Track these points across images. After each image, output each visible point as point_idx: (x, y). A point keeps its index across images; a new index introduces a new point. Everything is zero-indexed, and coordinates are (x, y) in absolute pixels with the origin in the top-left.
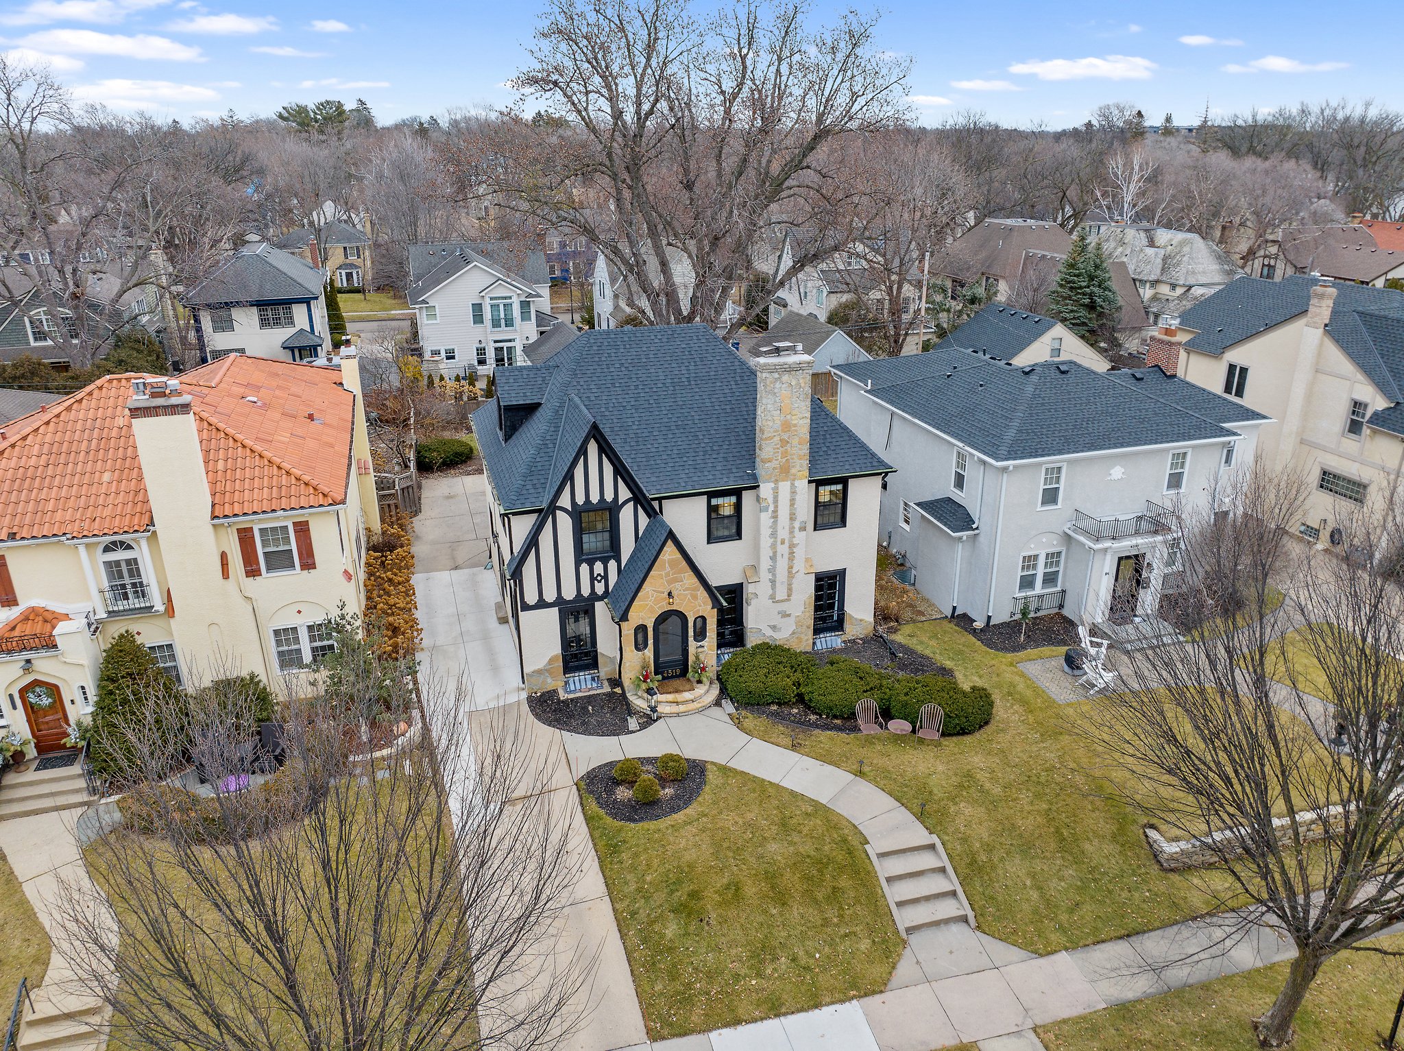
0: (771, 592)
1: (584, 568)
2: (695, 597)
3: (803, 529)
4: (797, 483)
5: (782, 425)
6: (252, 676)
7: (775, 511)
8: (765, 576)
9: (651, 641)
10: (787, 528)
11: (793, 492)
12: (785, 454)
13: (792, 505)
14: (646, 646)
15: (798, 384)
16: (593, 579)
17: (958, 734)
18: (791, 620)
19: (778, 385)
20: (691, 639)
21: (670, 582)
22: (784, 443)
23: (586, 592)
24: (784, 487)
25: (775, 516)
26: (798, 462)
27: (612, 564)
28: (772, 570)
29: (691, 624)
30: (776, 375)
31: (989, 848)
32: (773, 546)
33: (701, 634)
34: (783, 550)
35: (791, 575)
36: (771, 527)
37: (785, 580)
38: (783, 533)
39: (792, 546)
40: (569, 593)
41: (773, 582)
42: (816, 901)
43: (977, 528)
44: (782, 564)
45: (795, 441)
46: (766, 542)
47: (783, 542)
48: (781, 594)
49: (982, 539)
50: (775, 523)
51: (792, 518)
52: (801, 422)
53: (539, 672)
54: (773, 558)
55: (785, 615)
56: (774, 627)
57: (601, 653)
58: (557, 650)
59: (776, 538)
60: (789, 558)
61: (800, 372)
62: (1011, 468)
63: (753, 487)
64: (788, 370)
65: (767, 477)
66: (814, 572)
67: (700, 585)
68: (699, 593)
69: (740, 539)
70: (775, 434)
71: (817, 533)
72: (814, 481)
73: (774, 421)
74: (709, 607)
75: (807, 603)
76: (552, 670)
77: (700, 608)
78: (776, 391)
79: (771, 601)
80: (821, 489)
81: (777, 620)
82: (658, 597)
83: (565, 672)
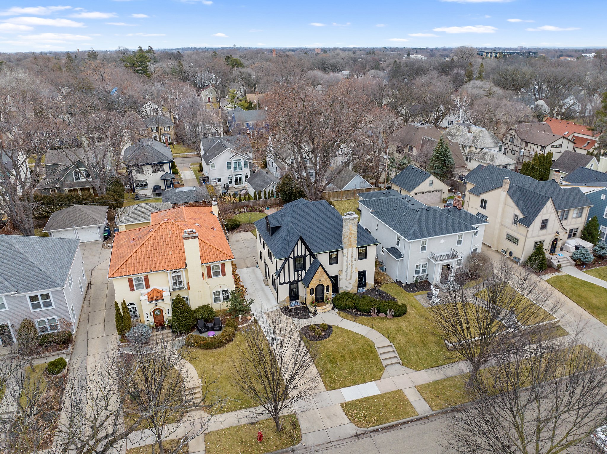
0: (346, 277)
1: (296, 273)
2: (326, 281)
3: (355, 260)
4: (353, 248)
5: (350, 233)
6: (208, 305)
8: (344, 273)
9: (314, 293)
10: (351, 260)
11: (352, 251)
12: (350, 241)
13: (352, 254)
14: (313, 294)
15: (354, 223)
16: (298, 276)
17: (398, 317)
18: (352, 285)
19: (349, 223)
20: (325, 292)
21: (320, 277)
22: (350, 238)
23: (296, 279)
24: (350, 250)
25: (347, 257)
26: (354, 243)
27: (304, 272)
28: (346, 272)
29: (325, 288)
30: (348, 221)
31: (405, 346)
32: (347, 265)
33: (328, 290)
34: (349, 266)
35: (351, 273)
37: (350, 274)
38: (349, 262)
39: (352, 265)
40: (292, 280)
41: (347, 275)
42: (363, 359)
43: (403, 258)
44: (349, 270)
45: (353, 237)
46: (345, 264)
47: (349, 264)
48: (349, 278)
49: (404, 260)
50: (347, 259)
51: (352, 257)
52: (355, 233)
53: (283, 301)
54: (347, 268)
55: (350, 284)
56: (347, 287)
57: (300, 295)
58: (288, 295)
59: (347, 263)
60: (351, 268)
61: (355, 220)
62: (412, 242)
63: (341, 250)
64: (351, 219)
65: (345, 247)
66: (358, 271)
67: (328, 277)
68: (327, 279)
69: (338, 264)
70: (348, 236)
71: (359, 261)
72: (358, 247)
73: (347, 232)
74: (330, 283)
75: (356, 280)
76: (287, 300)
77: (328, 283)
78: (348, 225)
79: (346, 280)
80: (360, 249)
81: (348, 285)
82: (317, 281)
83: (290, 301)
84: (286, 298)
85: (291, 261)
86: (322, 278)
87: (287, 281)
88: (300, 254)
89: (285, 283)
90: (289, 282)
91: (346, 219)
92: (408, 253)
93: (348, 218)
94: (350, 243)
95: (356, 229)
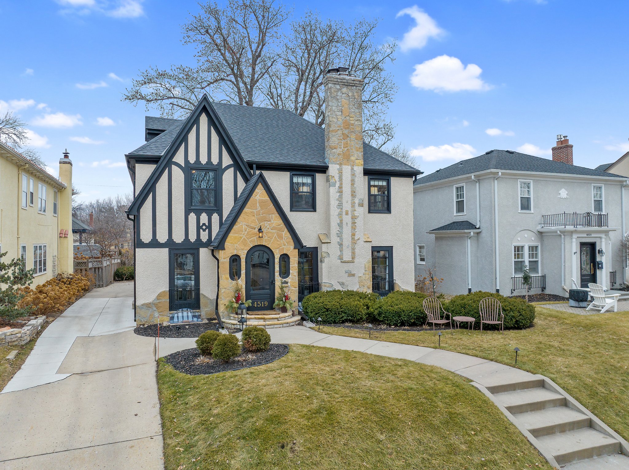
0: (339, 253)
1: (192, 217)
2: (280, 237)
3: (361, 205)
4: (355, 168)
5: (344, 123)
7: (340, 187)
8: (334, 239)
9: (243, 272)
10: (350, 202)
11: (353, 175)
12: (346, 145)
13: (353, 184)
14: (239, 276)
15: (353, 96)
16: (199, 227)
19: (339, 94)
20: (277, 274)
21: (260, 220)
22: (345, 136)
24: (347, 169)
25: (340, 191)
26: (356, 152)
27: (215, 216)
28: (340, 235)
29: (277, 261)
30: (338, 87)
32: (340, 215)
34: (347, 219)
35: (354, 242)
36: (338, 200)
37: (350, 244)
38: (347, 206)
39: (354, 218)
40: (178, 237)
41: (341, 245)
42: (433, 427)
43: (479, 228)
44: (347, 231)
45: (353, 137)
46: (334, 211)
47: (347, 214)
48: (347, 256)
49: (483, 234)
50: (341, 197)
51: (353, 194)
52: (356, 123)
53: (148, 306)
54: (340, 225)
55: (351, 275)
56: (342, 284)
57: (203, 294)
58: (165, 287)
59: (342, 209)
60: (352, 227)
61: (355, 87)
62: (500, 174)
63: (324, 170)
64: (346, 84)
65: (334, 160)
66: (371, 242)
67: (284, 227)
68: (284, 233)
69: (315, 211)
70: (339, 128)
71: (371, 214)
72: (367, 172)
73: (337, 119)
74: (292, 247)
75: (367, 266)
76: (159, 305)
77: (285, 247)
78: (338, 97)
79: (339, 261)
80: (372, 183)
81: (345, 278)
82: (250, 231)
83: (171, 309)
84: (159, 296)
85: (178, 175)
86: (266, 224)
87: (162, 238)
88: (204, 160)
89: (154, 244)
90: (170, 244)
91: (332, 79)
92: (493, 208)
93: (337, 78)
94: (346, 149)
95: (358, 114)
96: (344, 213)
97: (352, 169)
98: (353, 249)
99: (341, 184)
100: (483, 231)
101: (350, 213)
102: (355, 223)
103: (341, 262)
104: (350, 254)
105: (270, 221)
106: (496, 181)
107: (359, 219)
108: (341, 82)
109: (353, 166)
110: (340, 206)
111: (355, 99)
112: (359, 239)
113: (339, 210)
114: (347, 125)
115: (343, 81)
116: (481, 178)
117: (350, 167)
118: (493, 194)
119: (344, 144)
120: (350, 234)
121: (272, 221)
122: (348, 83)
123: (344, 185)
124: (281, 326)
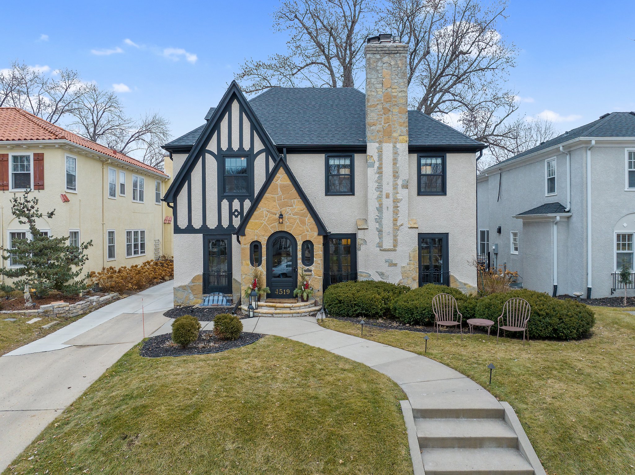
0: (378, 240)
2: (303, 223)
3: (405, 186)
4: (398, 145)
5: (385, 96)
7: (380, 168)
8: (372, 225)
9: (264, 259)
10: (391, 184)
11: (396, 153)
12: (387, 121)
13: (395, 164)
14: (260, 262)
15: (396, 64)
16: (231, 214)
18: (398, 270)
19: (380, 64)
21: (282, 205)
22: (387, 111)
23: (225, 224)
24: (388, 148)
25: (380, 171)
26: (399, 128)
27: (247, 203)
28: (379, 220)
29: (299, 247)
30: (378, 56)
31: (593, 426)
32: (379, 198)
34: (388, 203)
35: (396, 228)
36: (376, 182)
37: (391, 230)
38: (388, 188)
39: (396, 201)
40: (212, 224)
41: (380, 231)
43: (569, 212)
44: (388, 216)
45: (396, 110)
46: (373, 194)
47: (388, 196)
48: (388, 243)
49: (574, 219)
50: (380, 178)
51: (396, 175)
52: (400, 94)
53: (184, 288)
54: (380, 209)
55: (392, 264)
56: (382, 274)
57: (235, 279)
58: (200, 271)
59: (381, 192)
60: (394, 212)
61: (398, 54)
62: (593, 142)
63: (362, 149)
64: (388, 52)
65: (372, 138)
66: (417, 228)
67: (307, 212)
68: (307, 219)
69: (353, 195)
70: (379, 102)
71: (421, 197)
72: (412, 150)
73: (377, 92)
74: (316, 234)
75: (412, 256)
76: (194, 288)
77: (308, 233)
78: (378, 68)
79: (378, 249)
80: (423, 161)
81: (385, 268)
82: (271, 217)
83: (204, 292)
84: (194, 279)
85: (211, 163)
86: (288, 209)
87: (197, 223)
88: (236, 146)
89: (190, 230)
90: (204, 229)
91: (371, 49)
92: (585, 186)
93: (376, 47)
94: (387, 125)
95: (402, 84)
96: (384, 196)
97: (395, 147)
98: (395, 236)
99: (381, 164)
100: (574, 215)
101: (391, 195)
102: (398, 207)
103: (380, 250)
104: (392, 241)
105: (292, 206)
106: (589, 153)
107: (402, 202)
108: (382, 51)
109: (396, 143)
110: (379, 188)
111: (398, 67)
112: (402, 225)
113: (378, 193)
114: (389, 98)
115: (384, 49)
116: (572, 149)
117: (391, 145)
118: (584, 168)
119: (385, 120)
120: (392, 219)
121: (294, 207)
122: (389, 50)
123: (384, 165)
124: (291, 315)
